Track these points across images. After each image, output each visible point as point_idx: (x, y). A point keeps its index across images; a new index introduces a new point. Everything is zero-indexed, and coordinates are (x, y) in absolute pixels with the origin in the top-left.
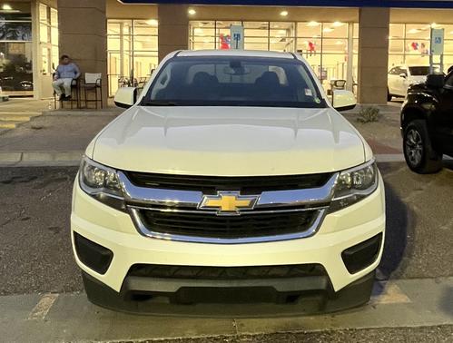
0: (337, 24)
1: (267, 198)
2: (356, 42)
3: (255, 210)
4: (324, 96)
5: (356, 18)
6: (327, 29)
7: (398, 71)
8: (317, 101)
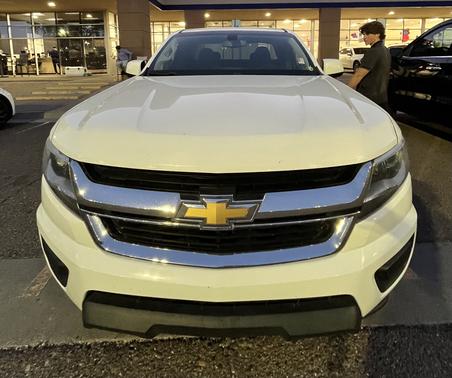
0: (303, 21)
1: (274, 203)
2: (317, 34)
3: (256, 221)
4: (316, 64)
5: (317, 16)
6: (297, 25)
7: (345, 51)
8: (310, 68)
